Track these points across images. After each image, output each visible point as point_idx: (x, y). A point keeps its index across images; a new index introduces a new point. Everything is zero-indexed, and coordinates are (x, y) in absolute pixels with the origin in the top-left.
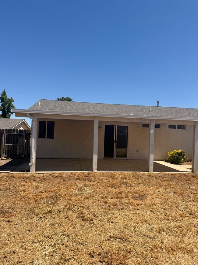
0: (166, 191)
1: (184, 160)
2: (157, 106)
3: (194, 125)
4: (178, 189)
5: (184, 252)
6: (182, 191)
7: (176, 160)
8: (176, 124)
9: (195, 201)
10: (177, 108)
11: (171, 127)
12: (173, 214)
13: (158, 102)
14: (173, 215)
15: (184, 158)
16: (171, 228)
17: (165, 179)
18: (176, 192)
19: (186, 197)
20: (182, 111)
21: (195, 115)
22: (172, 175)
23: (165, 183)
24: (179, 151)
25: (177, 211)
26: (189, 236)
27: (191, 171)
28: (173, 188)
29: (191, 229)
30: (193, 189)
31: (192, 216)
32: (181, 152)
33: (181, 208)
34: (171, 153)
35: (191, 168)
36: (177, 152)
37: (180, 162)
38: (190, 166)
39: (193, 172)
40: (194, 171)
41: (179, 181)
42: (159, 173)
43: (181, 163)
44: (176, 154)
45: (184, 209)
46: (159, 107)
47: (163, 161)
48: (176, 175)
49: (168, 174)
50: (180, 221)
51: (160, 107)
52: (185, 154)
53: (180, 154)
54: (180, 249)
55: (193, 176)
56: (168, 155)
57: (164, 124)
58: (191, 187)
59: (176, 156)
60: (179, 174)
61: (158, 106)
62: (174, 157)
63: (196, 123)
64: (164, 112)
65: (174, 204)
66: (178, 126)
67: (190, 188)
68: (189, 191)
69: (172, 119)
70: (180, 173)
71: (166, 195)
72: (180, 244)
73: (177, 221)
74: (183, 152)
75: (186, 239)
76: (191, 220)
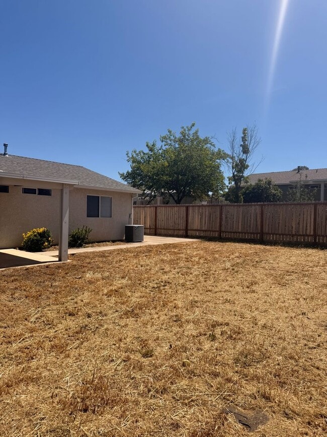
0: (12, 297)
1: (49, 244)
2: (3, 153)
3: (62, 190)
4: (33, 292)
5: (28, 383)
6: (39, 293)
7: (35, 245)
8: (36, 187)
9: (55, 303)
10: (39, 161)
11: (27, 191)
12: (19, 331)
13: (5, 146)
14: (17, 334)
15: (49, 241)
16: (12, 354)
17: (13, 278)
18: (28, 296)
19: (43, 300)
20: (47, 166)
21: (66, 174)
22: (26, 270)
23: (12, 286)
24: (41, 230)
25: (25, 325)
26: (39, 357)
27: (57, 259)
28: (25, 290)
29: (43, 346)
30: (56, 287)
31: (47, 327)
32: (44, 232)
33: (33, 319)
34: (28, 235)
35: (58, 254)
36: (38, 233)
37: (43, 247)
38: (57, 253)
39: (60, 260)
40: (63, 258)
41: (37, 278)
42: (5, 270)
43: (44, 249)
44: (35, 236)
45: (37, 318)
46: (7, 156)
47: (14, 248)
48: (32, 269)
49: (21, 269)
50: (27, 340)
51: (9, 155)
52: (51, 234)
53: (44, 235)
54: (22, 380)
55: (59, 267)
56: (24, 238)
57: (15, 186)
58: (54, 284)
59: (35, 238)
60: (39, 266)
61: (5, 154)
62: (33, 240)
63: (64, 186)
64: (15, 165)
65: (21, 315)
66: (39, 189)
67: (52, 285)
68: (51, 290)
69: (25, 178)
70: (41, 264)
71: (10, 304)
72: (23, 373)
73: (23, 340)
74: (47, 231)
75: (34, 364)
76: (44, 333)
